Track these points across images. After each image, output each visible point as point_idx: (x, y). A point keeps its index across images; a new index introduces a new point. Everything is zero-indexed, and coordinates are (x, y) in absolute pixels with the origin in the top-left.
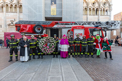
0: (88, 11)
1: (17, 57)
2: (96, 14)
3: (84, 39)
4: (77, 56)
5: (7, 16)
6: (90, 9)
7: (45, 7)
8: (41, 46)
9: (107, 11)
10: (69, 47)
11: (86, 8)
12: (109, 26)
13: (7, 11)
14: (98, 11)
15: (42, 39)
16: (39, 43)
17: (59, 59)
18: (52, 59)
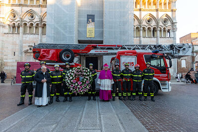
0: (141, 32)
1: (31, 99)
2: (154, 36)
3: (136, 70)
4: (127, 98)
5: (24, 39)
6: (144, 28)
7: (78, 26)
8: (69, 81)
9: (169, 31)
10: (113, 83)
11: (137, 28)
12: (175, 52)
13: (25, 33)
14: (156, 31)
15: (71, 71)
16: (66, 77)
17: (97, 103)
18: (85, 102)
